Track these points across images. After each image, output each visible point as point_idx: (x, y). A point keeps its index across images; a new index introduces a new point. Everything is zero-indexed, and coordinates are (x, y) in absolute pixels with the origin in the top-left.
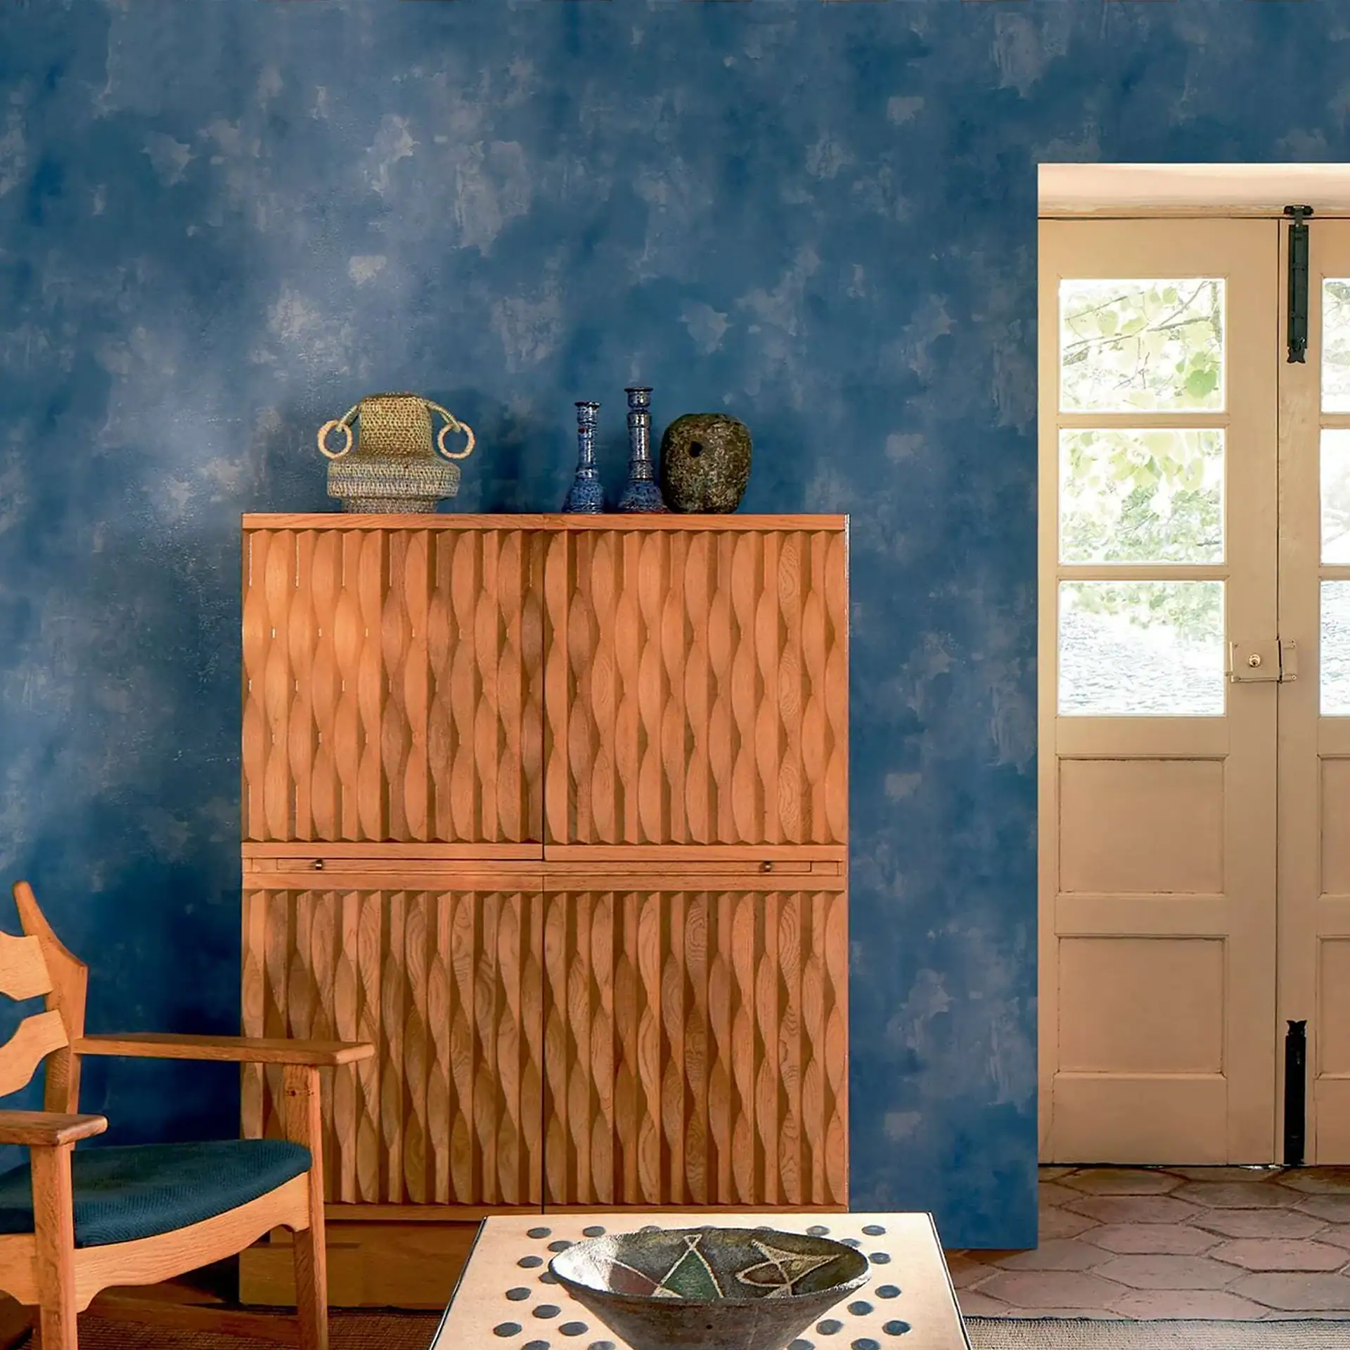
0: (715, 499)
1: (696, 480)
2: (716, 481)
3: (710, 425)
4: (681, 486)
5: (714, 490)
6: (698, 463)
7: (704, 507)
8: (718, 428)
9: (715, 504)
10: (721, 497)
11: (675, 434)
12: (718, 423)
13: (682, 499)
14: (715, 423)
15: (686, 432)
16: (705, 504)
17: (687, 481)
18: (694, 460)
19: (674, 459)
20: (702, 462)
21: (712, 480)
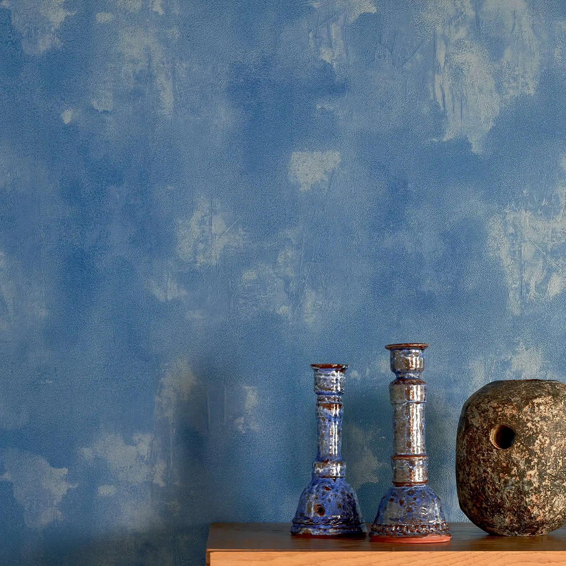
0: (535, 511)
1: (506, 482)
2: (536, 485)
3: (528, 400)
4: (484, 492)
5: (534, 498)
6: (508, 457)
7: (518, 522)
8: (539, 405)
9: (535, 518)
10: (544, 507)
11: (476, 413)
12: (540, 396)
13: (486, 509)
14: (536, 398)
15: (491, 410)
16: (520, 519)
17: (493, 484)
18: (503, 453)
19: (474, 450)
20: (516, 456)
21: (530, 483)
